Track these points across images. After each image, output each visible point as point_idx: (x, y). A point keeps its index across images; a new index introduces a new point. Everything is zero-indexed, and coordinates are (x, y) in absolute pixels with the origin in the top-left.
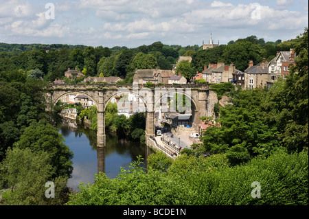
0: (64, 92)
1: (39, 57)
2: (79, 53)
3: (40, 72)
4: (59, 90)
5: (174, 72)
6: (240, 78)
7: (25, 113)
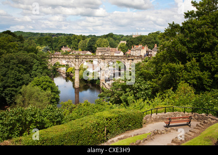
0: (58, 59)
1: (48, 40)
2: (69, 38)
3: (48, 48)
4: (55, 58)
5: (117, 49)
6: (150, 53)
7: (36, 70)
